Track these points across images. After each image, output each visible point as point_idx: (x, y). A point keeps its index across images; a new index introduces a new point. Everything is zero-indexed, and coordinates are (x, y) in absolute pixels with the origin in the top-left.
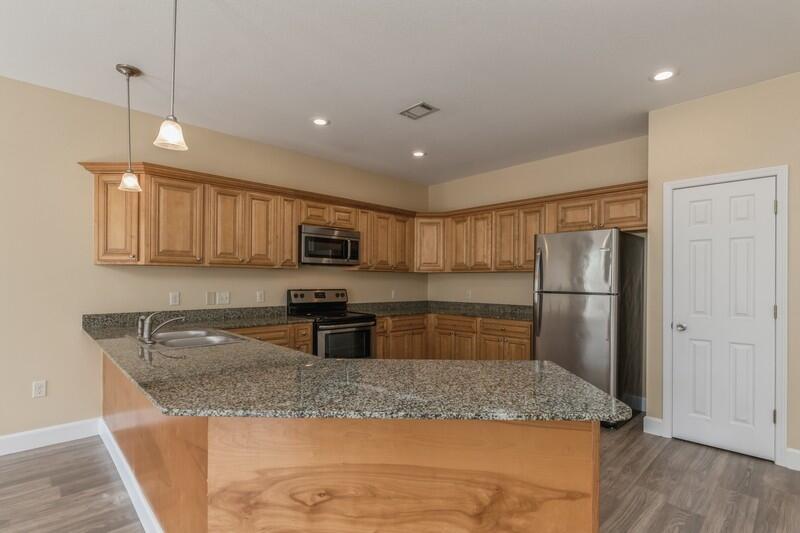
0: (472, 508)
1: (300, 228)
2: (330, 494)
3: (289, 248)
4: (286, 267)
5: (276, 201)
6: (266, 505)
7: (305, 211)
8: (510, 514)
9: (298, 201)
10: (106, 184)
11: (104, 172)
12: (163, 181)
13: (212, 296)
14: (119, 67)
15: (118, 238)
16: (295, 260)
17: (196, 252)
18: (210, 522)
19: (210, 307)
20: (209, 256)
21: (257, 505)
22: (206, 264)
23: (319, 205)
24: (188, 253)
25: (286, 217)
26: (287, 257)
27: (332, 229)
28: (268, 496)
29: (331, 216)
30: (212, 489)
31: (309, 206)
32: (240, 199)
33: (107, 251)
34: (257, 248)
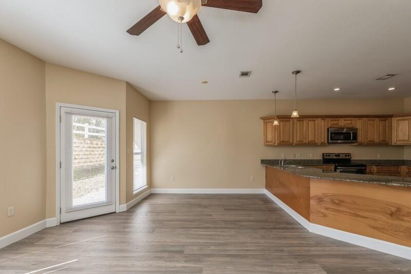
0: (389, 212)
1: (328, 129)
2: (343, 202)
3: (324, 137)
4: (323, 145)
5: (319, 121)
6: (325, 201)
7: (330, 123)
8: (404, 216)
9: (327, 119)
10: (266, 123)
11: (267, 120)
12: (282, 120)
13: (295, 155)
14: (273, 92)
15: (270, 138)
16: (326, 142)
17: (291, 141)
18: (311, 203)
19: (295, 159)
20: (295, 142)
21: (323, 201)
22: (294, 144)
23: (337, 119)
24: (288, 141)
25: (323, 125)
26: (323, 141)
27: (343, 129)
28: (325, 199)
29: (342, 123)
30: (311, 196)
31: (332, 120)
32: (305, 122)
33: (267, 142)
34: (311, 138)
